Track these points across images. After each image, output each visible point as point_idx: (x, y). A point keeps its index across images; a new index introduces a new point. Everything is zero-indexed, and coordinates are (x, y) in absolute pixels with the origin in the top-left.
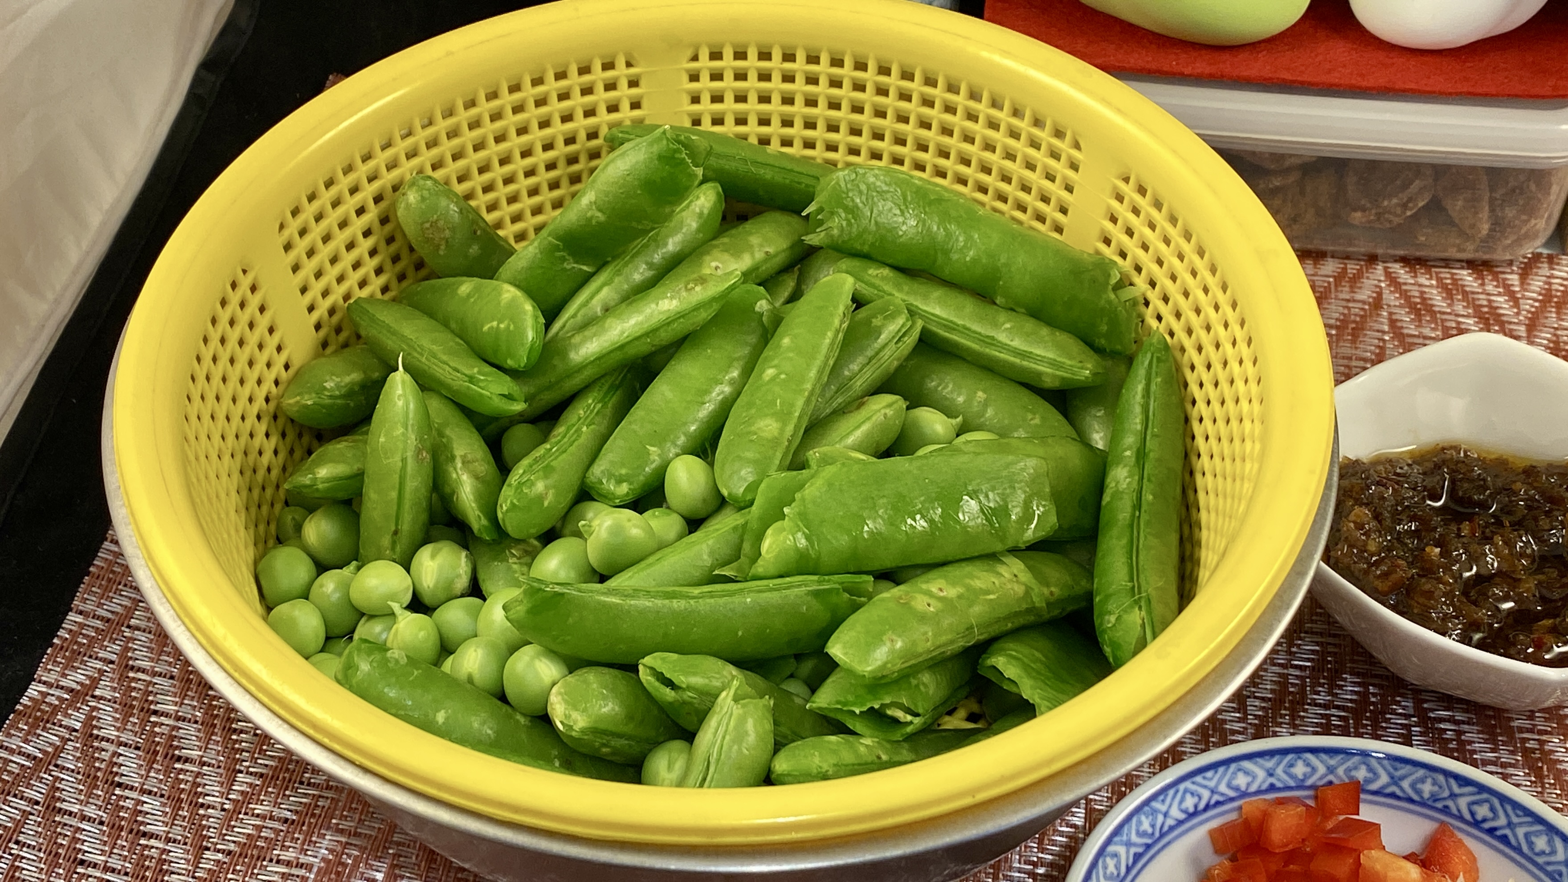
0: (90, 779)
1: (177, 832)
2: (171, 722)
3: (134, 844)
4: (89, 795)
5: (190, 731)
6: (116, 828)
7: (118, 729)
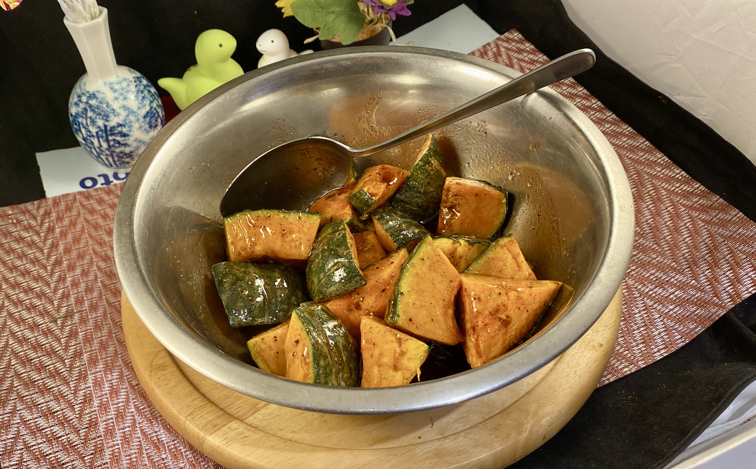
0: (33, 433)
1: (67, 431)
2: (45, 404)
3: (58, 442)
4: (36, 437)
5: (52, 404)
6: (49, 441)
7: (31, 415)
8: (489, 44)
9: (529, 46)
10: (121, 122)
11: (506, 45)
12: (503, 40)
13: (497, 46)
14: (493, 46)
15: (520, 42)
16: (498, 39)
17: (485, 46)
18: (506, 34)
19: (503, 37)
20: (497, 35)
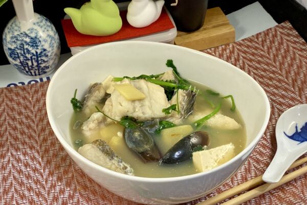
8: (271, 29)
9: (295, 32)
11: (281, 30)
12: (280, 28)
13: (276, 31)
14: (273, 30)
15: (290, 29)
16: (277, 26)
17: (268, 30)
18: (282, 24)
19: (280, 25)
20: (277, 24)
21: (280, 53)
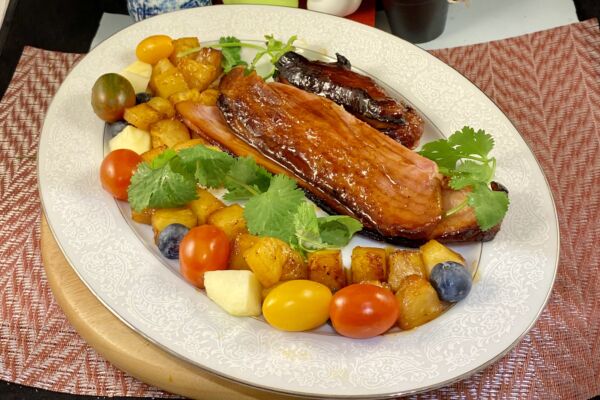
8: (561, 28)
10: (158, 6)
12: (578, 28)
13: (569, 32)
14: (565, 31)
15: (594, 34)
16: (574, 25)
17: (556, 29)
18: (585, 22)
19: (581, 24)
20: (575, 20)
21: (557, 72)
